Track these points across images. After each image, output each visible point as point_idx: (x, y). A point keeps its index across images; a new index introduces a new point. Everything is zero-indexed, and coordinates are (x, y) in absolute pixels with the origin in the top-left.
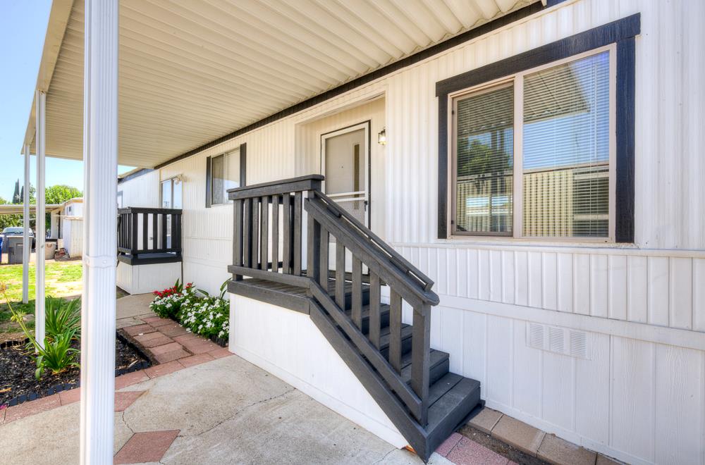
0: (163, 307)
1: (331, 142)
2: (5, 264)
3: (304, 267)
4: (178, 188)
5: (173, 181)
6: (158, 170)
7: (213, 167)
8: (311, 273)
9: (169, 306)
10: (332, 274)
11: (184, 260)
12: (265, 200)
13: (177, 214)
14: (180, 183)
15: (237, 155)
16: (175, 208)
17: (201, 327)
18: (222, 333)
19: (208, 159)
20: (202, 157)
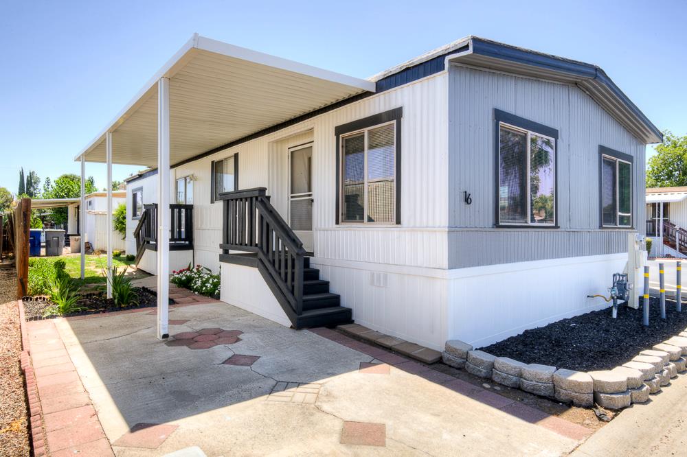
0: (180, 279)
1: (295, 154)
2: (43, 256)
3: (257, 242)
4: (190, 187)
5: (186, 180)
6: (174, 169)
7: (217, 168)
8: (259, 245)
9: (184, 278)
10: (274, 252)
11: (195, 247)
12: (244, 200)
13: (189, 209)
14: (192, 182)
15: (232, 162)
16: (188, 204)
17: (204, 288)
18: (217, 291)
19: (213, 162)
20: (207, 161)
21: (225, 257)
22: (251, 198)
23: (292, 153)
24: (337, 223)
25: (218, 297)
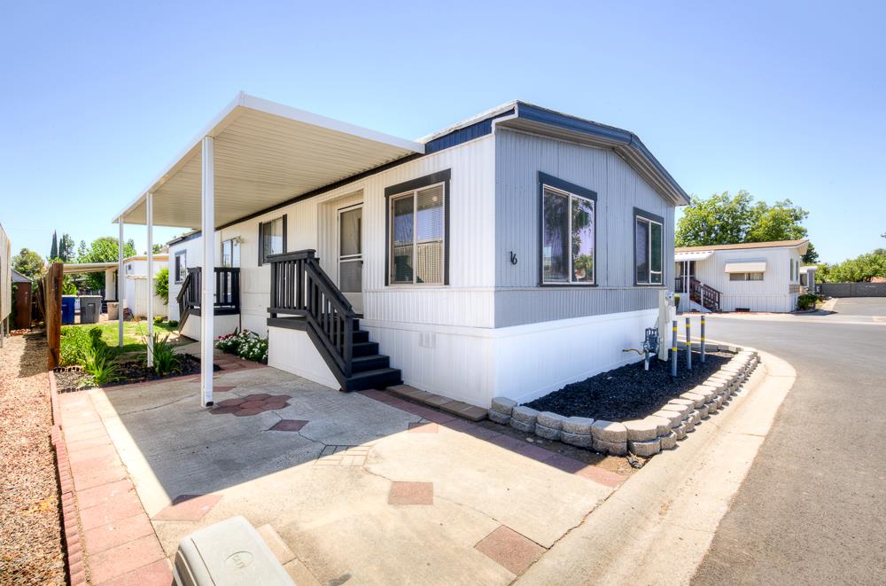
0: (225, 345)
1: (345, 215)
2: (77, 324)
3: (306, 305)
4: (236, 249)
5: (232, 242)
6: (219, 231)
7: (265, 230)
8: (308, 308)
9: (230, 343)
10: (323, 315)
11: (242, 312)
12: (292, 262)
13: (236, 272)
14: (238, 244)
15: (280, 224)
16: (234, 267)
17: (251, 353)
18: (264, 356)
19: (260, 224)
20: (255, 223)
21: (273, 321)
22: (300, 261)
23: (342, 214)
24: (387, 284)
25: (265, 362)
